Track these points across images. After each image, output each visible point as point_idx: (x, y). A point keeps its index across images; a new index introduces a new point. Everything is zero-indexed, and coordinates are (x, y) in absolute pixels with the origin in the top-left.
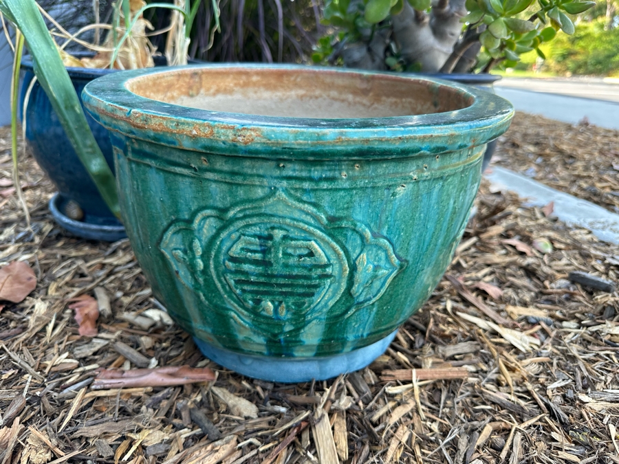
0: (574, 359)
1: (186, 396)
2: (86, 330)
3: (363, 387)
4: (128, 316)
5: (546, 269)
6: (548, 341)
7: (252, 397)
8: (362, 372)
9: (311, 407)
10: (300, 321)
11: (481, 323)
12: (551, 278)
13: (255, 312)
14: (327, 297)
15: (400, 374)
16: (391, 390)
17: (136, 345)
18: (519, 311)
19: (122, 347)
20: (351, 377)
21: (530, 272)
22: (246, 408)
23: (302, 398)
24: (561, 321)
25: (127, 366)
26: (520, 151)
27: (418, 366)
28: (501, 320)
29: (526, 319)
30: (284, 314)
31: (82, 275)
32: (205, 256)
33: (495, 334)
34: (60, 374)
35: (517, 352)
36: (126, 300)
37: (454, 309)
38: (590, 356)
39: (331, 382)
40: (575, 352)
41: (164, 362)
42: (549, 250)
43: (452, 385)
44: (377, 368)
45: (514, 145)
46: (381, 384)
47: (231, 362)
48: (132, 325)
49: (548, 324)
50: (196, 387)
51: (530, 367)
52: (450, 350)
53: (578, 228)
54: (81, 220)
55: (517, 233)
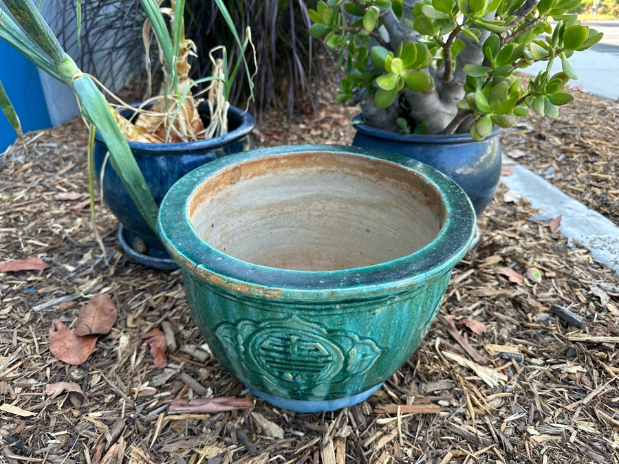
0: (532, 394)
1: (233, 419)
2: (159, 362)
3: (361, 418)
4: (189, 348)
5: (531, 301)
6: (515, 378)
7: (279, 421)
8: (361, 404)
9: (321, 434)
10: (311, 385)
11: (461, 360)
12: (534, 310)
13: (280, 378)
14: (329, 373)
15: (389, 408)
16: (381, 421)
17: (195, 376)
18: (494, 349)
19: (186, 377)
20: (352, 409)
21: (517, 303)
22: (276, 431)
23: (315, 426)
24: (531, 356)
25: (190, 395)
26: (544, 144)
27: (404, 402)
28: (479, 358)
29: (501, 355)
30: (299, 380)
31: (151, 309)
32: (246, 344)
33: (470, 371)
34: (143, 399)
35: (487, 387)
36: (187, 334)
37: (442, 347)
38: (547, 392)
39: (337, 413)
40: (534, 389)
41: (217, 394)
42: (539, 280)
43: (427, 417)
44: (373, 401)
45: (541, 137)
46: (374, 415)
47: (264, 397)
48: (192, 358)
49: (518, 361)
50: (240, 412)
51: (494, 401)
52: (431, 387)
53: (579, 246)
54: (145, 253)
55: (514, 260)
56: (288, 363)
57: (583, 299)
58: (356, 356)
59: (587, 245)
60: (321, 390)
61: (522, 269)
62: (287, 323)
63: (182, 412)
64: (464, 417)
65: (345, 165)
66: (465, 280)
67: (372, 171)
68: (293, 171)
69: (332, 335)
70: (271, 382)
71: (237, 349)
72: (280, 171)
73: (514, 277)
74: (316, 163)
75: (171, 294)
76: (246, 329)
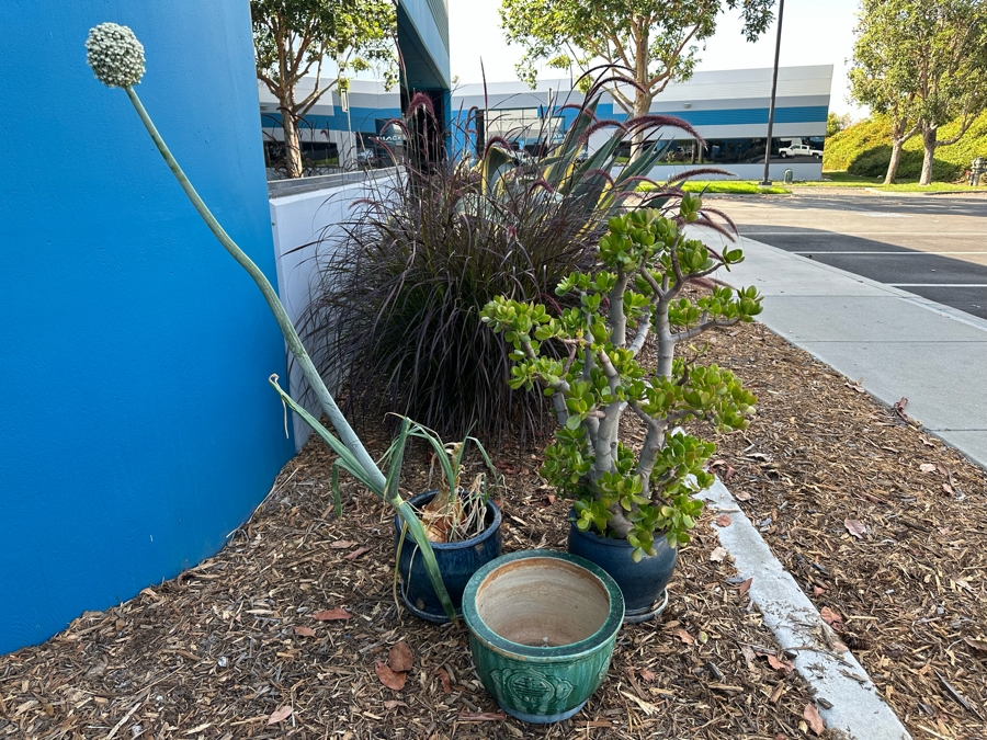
0: (672, 721)
1: (494, 726)
2: (447, 690)
3: (566, 728)
4: (464, 682)
5: (694, 658)
6: (665, 710)
7: (521, 728)
8: (567, 720)
9: (544, 735)
10: (539, 704)
11: (631, 697)
12: (693, 665)
13: (523, 700)
14: (548, 697)
15: (583, 723)
16: (577, 730)
17: (471, 699)
18: (655, 691)
19: (465, 700)
20: (562, 723)
21: (683, 658)
22: (519, 733)
23: (540, 731)
24: (680, 697)
25: (468, 710)
27: (592, 720)
28: (643, 696)
29: (659, 695)
30: (532, 701)
31: (435, 654)
32: (506, 681)
33: (637, 704)
34: (442, 712)
35: (645, 714)
36: (461, 673)
37: (621, 688)
38: (683, 720)
39: (553, 724)
40: (675, 718)
41: (484, 710)
42: (705, 641)
43: (604, 729)
44: (574, 719)
46: (574, 727)
47: (512, 713)
48: (466, 688)
49: (670, 700)
50: (498, 722)
51: (648, 723)
52: (609, 712)
53: (756, 610)
54: (424, 610)
55: (692, 623)
56: (527, 692)
57: (734, 658)
58: (560, 688)
59: (762, 609)
60: (544, 708)
61: (695, 632)
62: (528, 671)
63: (465, 720)
64: (625, 730)
65: (561, 566)
66: (650, 639)
67: (577, 572)
68: (528, 568)
69: (549, 678)
70: (517, 701)
71: (502, 683)
72: (521, 568)
73: (686, 638)
74: (543, 563)
75: (446, 643)
76: (507, 673)
